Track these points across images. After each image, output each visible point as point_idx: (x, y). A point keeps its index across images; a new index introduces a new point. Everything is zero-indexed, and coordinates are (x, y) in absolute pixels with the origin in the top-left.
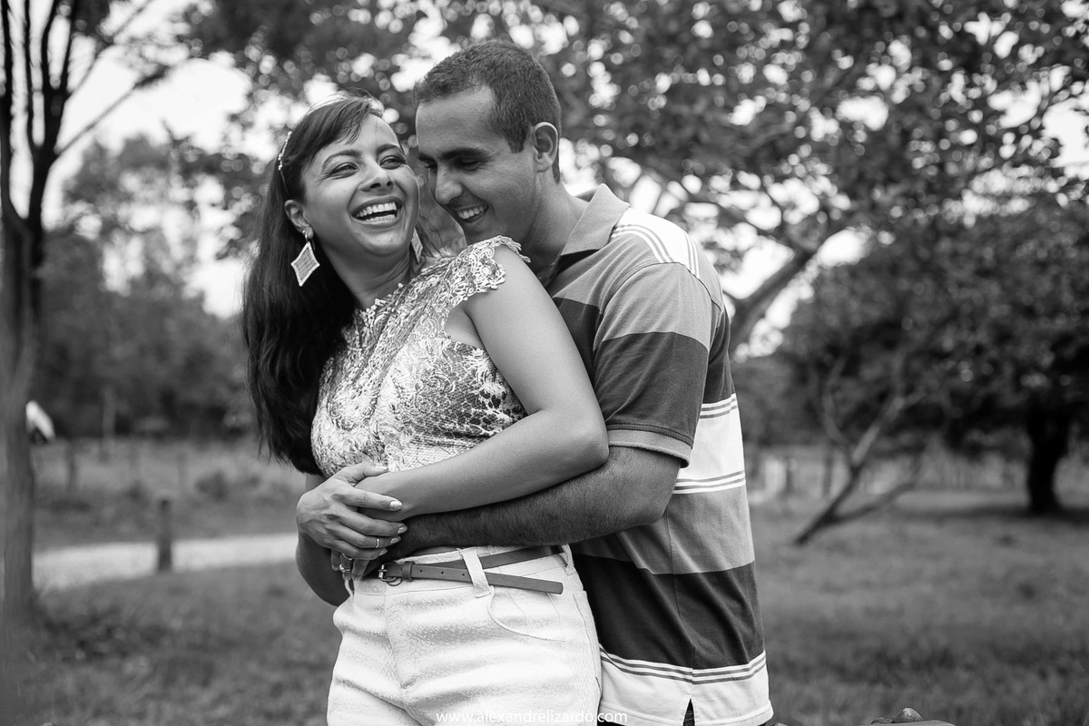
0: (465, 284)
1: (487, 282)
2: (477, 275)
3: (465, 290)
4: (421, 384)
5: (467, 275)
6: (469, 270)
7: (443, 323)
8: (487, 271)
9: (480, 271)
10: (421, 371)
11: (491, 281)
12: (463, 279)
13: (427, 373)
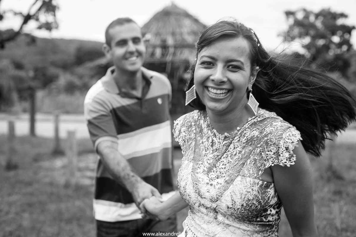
0: (274, 157)
1: (285, 161)
2: (282, 155)
3: (273, 159)
4: (245, 205)
5: (276, 152)
6: (278, 150)
7: (260, 173)
8: (287, 155)
9: (283, 153)
10: (246, 199)
11: (287, 162)
12: (274, 154)
13: (249, 200)
